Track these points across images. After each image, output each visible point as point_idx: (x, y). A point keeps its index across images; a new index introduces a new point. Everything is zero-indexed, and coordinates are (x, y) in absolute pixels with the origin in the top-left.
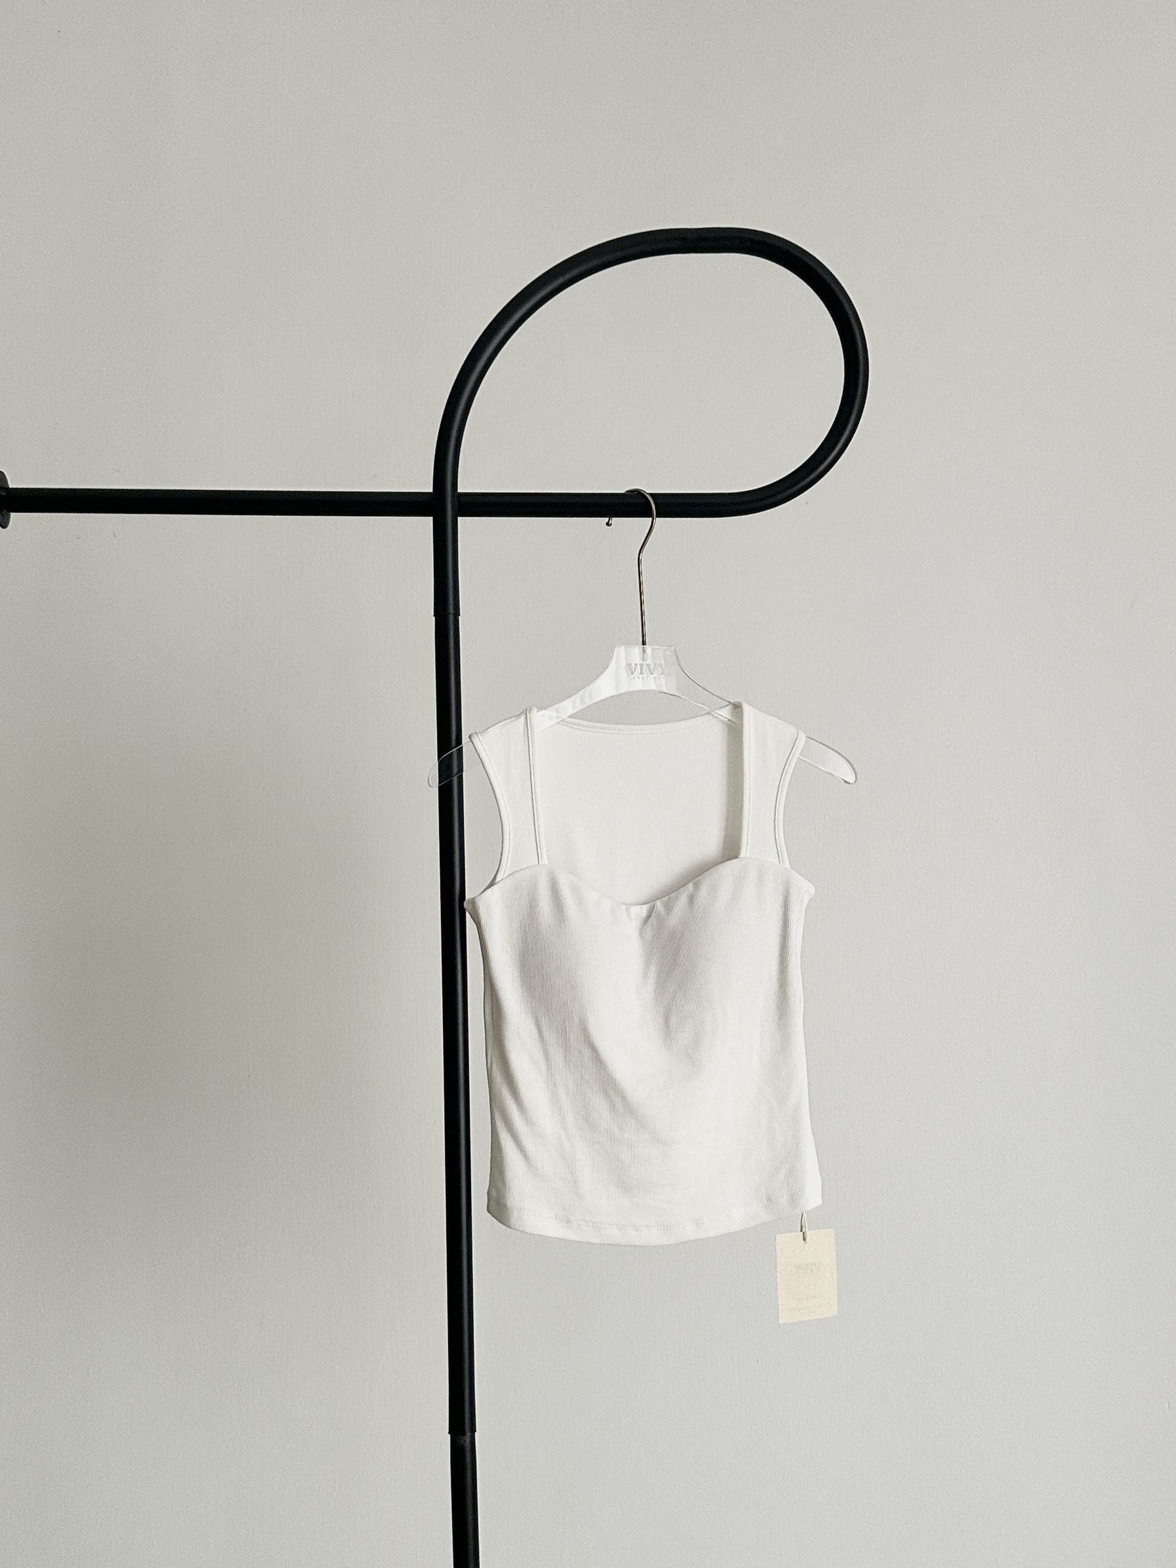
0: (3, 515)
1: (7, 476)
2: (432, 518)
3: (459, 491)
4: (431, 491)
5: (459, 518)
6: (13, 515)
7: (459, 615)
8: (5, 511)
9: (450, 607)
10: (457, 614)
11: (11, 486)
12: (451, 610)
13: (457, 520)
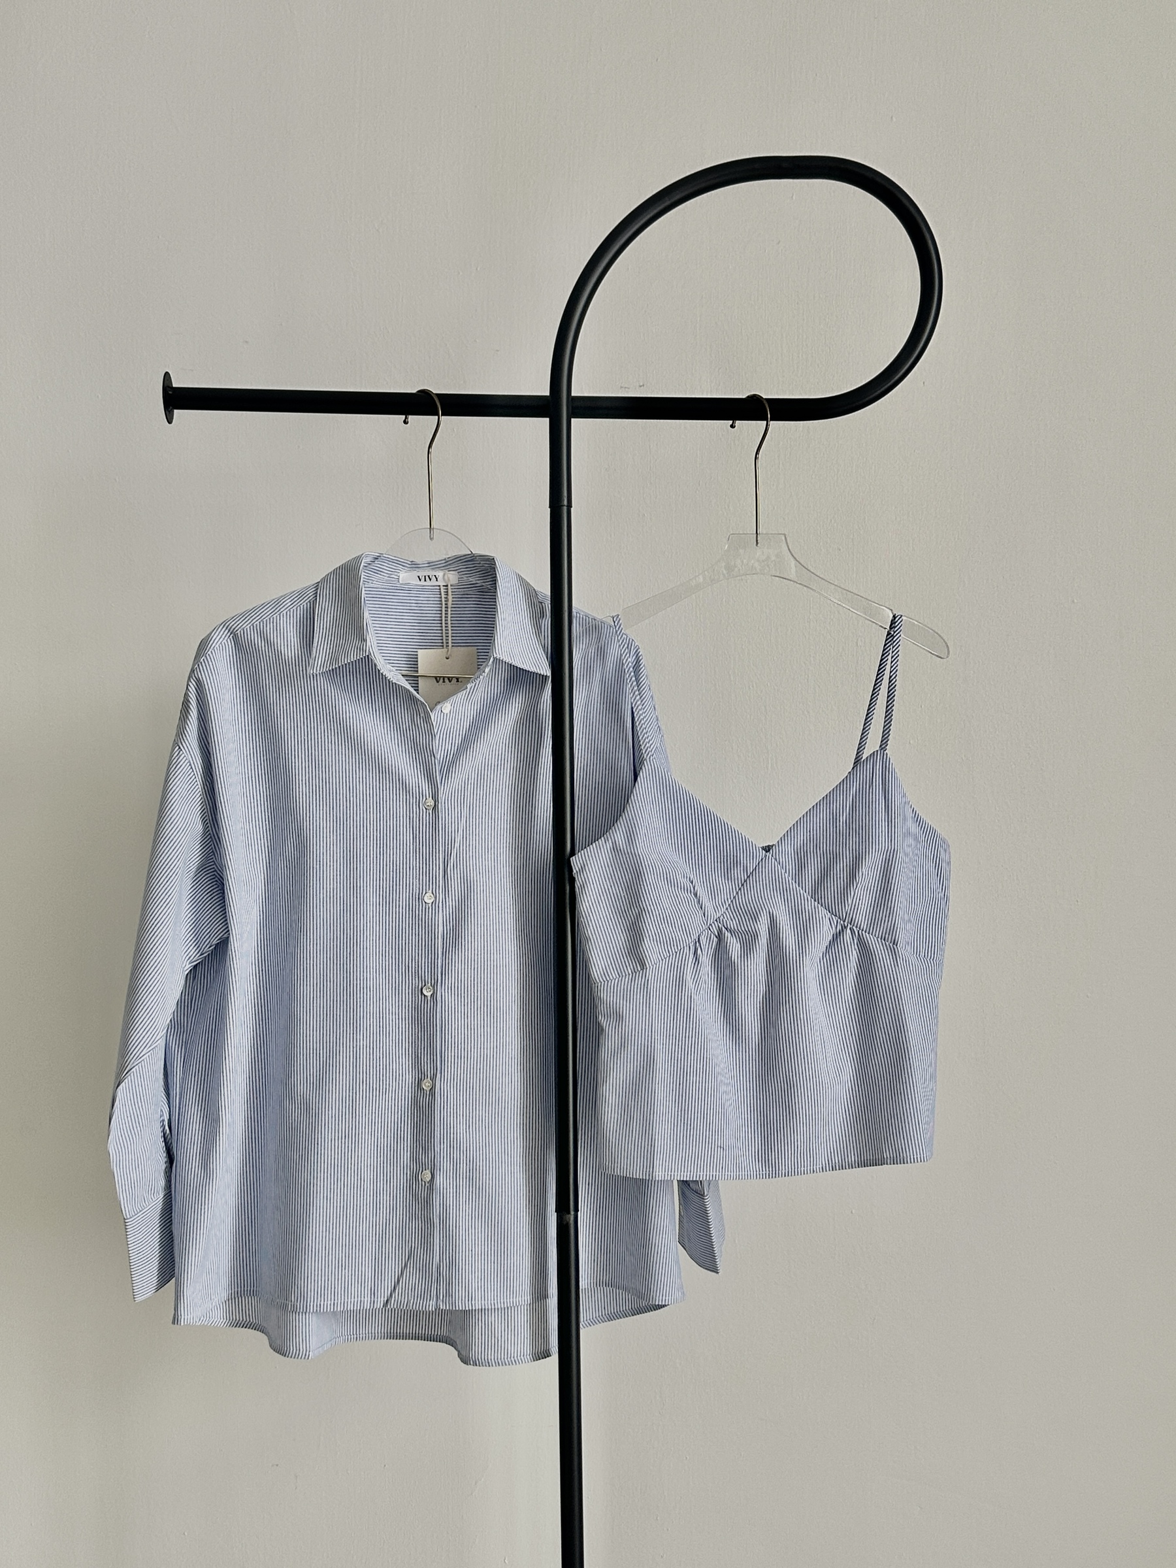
0: (169, 412)
1: (171, 376)
2: (548, 419)
3: (573, 394)
4: (548, 394)
5: (572, 419)
6: (175, 411)
7: (571, 507)
8: (171, 408)
9: (564, 500)
10: (569, 506)
11: (174, 386)
12: (565, 503)
13: (570, 421)
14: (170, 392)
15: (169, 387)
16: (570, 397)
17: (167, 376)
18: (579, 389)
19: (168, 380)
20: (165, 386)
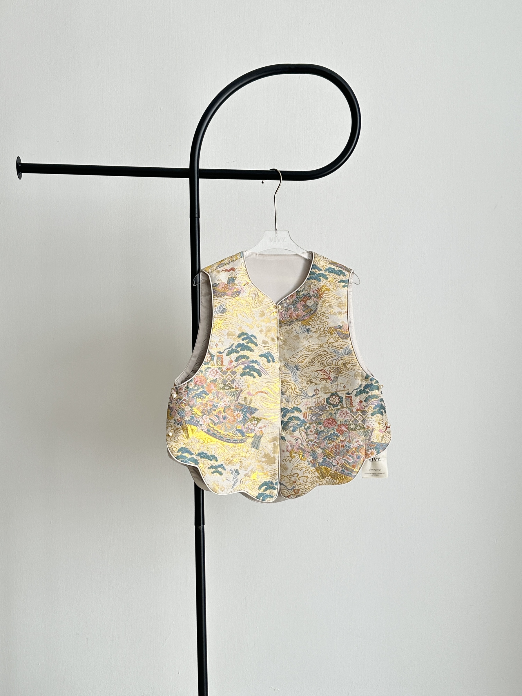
0: (20, 174)
1: (21, 159)
2: (189, 179)
3: (200, 167)
4: (189, 167)
5: (200, 179)
7: (200, 218)
8: (20, 172)
9: (196, 215)
10: (199, 217)
11: (22, 163)
12: (197, 216)
13: (199, 179)
14: (20, 166)
16: (199, 169)
17: (18, 158)
18: (202, 166)
19: (19, 160)
20: (18, 162)
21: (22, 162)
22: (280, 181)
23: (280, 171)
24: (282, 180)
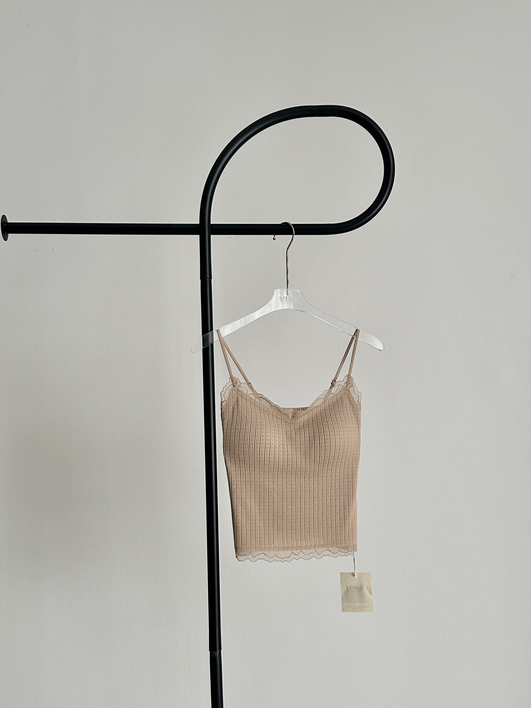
6: (9, 234)
8: (6, 233)
9: (208, 275)
10: (211, 278)
13: (210, 236)
14: (5, 225)
15: (5, 222)
16: (210, 225)
17: (4, 217)
20: (3, 221)
21: (8, 222)
22: (292, 235)
23: (293, 225)
24: (295, 235)
